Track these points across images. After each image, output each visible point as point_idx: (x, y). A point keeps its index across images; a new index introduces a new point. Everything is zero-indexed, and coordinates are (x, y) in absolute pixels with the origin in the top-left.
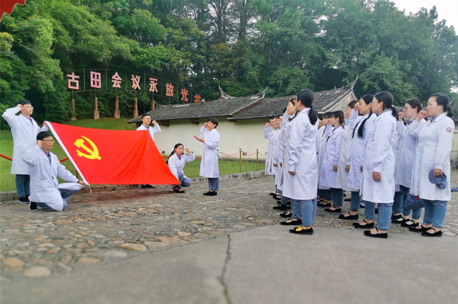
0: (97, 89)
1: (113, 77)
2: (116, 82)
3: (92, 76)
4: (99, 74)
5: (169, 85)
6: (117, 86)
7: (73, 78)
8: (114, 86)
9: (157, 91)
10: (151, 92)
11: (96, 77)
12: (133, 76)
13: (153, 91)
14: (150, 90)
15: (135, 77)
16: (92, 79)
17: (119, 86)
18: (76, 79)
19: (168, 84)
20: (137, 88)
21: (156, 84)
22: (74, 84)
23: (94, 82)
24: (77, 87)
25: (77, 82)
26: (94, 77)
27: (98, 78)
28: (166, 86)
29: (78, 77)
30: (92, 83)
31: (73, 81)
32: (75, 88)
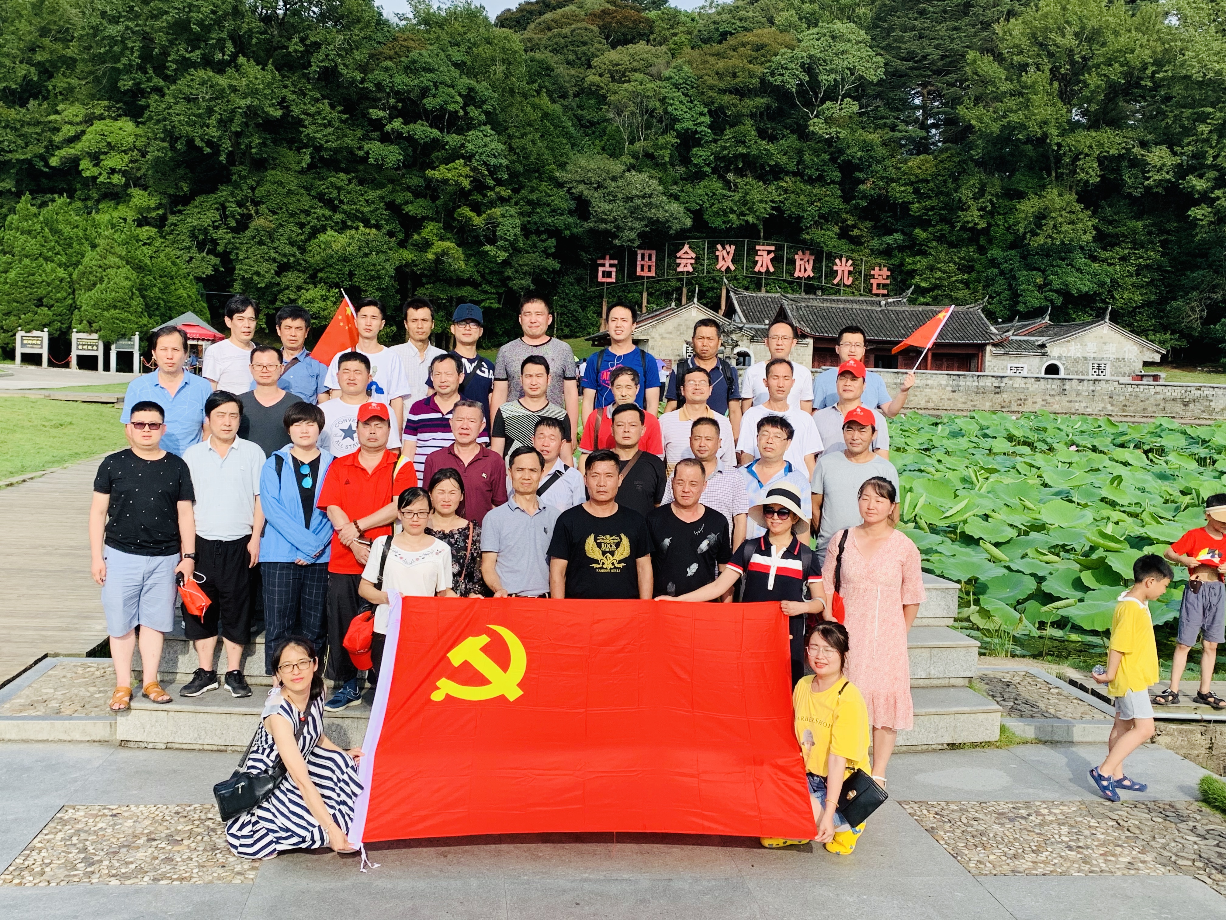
0: (648, 277)
1: (678, 255)
2: (683, 262)
3: (639, 257)
4: (654, 253)
5: (804, 253)
6: (686, 269)
7: (607, 265)
8: (679, 270)
9: (772, 269)
10: (760, 273)
11: (646, 259)
12: (719, 247)
13: (763, 270)
14: (756, 270)
15: (724, 248)
16: (639, 263)
17: (690, 269)
18: (611, 266)
19: (800, 253)
20: (728, 267)
21: (772, 255)
22: (608, 274)
23: (642, 266)
24: (613, 280)
25: (614, 269)
26: (643, 259)
27: (650, 259)
28: (796, 257)
29: (616, 262)
30: (639, 269)
31: (607, 268)
32: (609, 280)
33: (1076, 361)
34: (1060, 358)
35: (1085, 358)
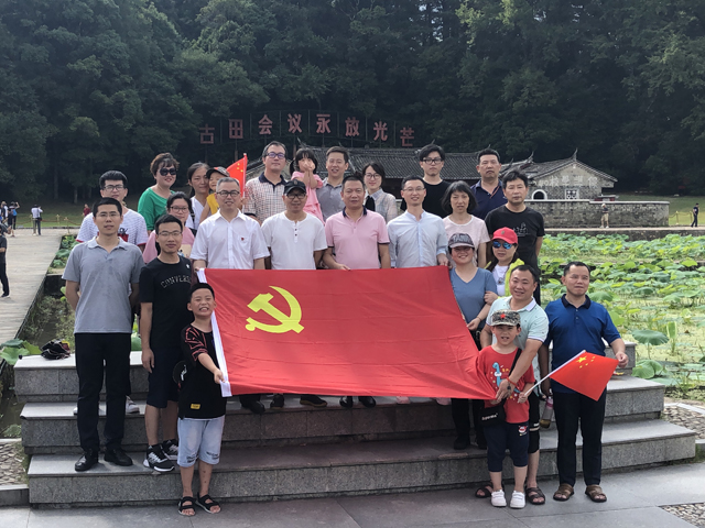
0: (238, 139)
1: (260, 122)
2: (264, 127)
3: (231, 125)
4: (241, 121)
5: (352, 119)
6: (266, 132)
7: (207, 131)
8: (262, 133)
9: (329, 131)
10: (320, 133)
11: (236, 126)
12: (290, 116)
13: (323, 132)
14: (318, 131)
15: (293, 116)
16: (231, 128)
17: (269, 132)
18: (210, 131)
19: (349, 118)
20: (297, 130)
21: (328, 121)
22: (208, 138)
24: (212, 141)
25: (212, 134)
27: (239, 126)
28: (346, 121)
29: (213, 129)
30: (231, 133)
31: (207, 134)
32: (209, 142)
33: (555, 189)
34: (544, 188)
35: (562, 187)
